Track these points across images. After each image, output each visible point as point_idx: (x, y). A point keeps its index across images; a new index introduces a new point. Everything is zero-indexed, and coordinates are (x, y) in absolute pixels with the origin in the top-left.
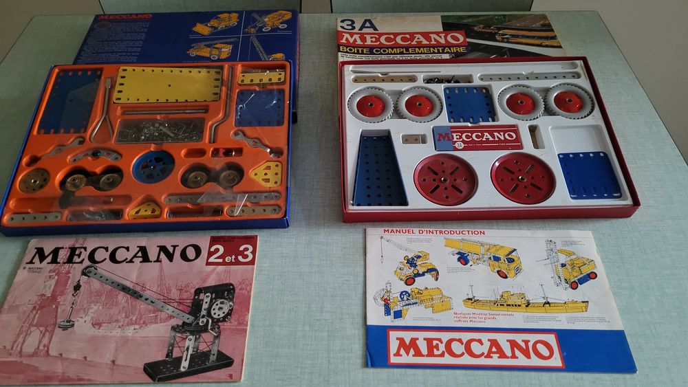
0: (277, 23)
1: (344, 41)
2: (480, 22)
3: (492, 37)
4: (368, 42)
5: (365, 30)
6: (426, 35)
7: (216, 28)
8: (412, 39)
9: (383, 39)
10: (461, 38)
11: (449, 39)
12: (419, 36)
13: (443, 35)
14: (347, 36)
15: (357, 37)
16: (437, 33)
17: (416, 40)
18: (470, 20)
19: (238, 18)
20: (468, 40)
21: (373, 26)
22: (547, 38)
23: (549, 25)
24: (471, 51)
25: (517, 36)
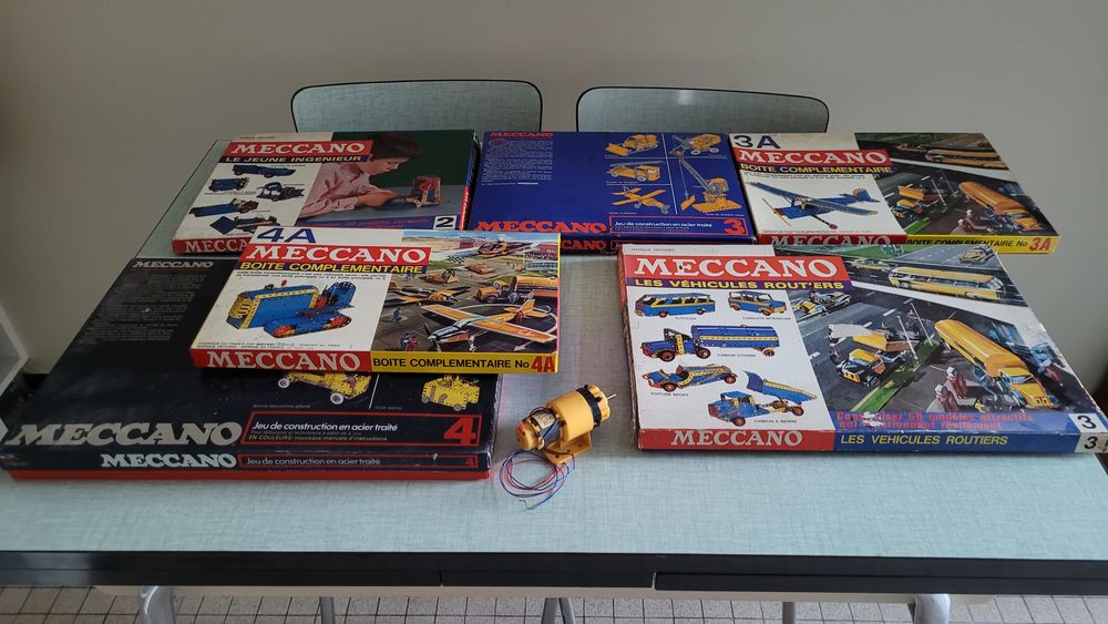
0: (706, 147)
1: (743, 158)
2: (904, 141)
3: (921, 157)
4: (772, 160)
5: (764, 148)
6: (840, 154)
7: (634, 150)
8: (824, 158)
9: (788, 157)
10: (884, 159)
11: (868, 157)
12: (832, 155)
13: (860, 154)
14: (744, 153)
15: (757, 154)
16: (854, 152)
17: (828, 158)
18: (891, 138)
19: (657, 139)
20: (892, 160)
21: (773, 143)
22: (988, 159)
23: (989, 145)
24: (899, 172)
25: (952, 157)
